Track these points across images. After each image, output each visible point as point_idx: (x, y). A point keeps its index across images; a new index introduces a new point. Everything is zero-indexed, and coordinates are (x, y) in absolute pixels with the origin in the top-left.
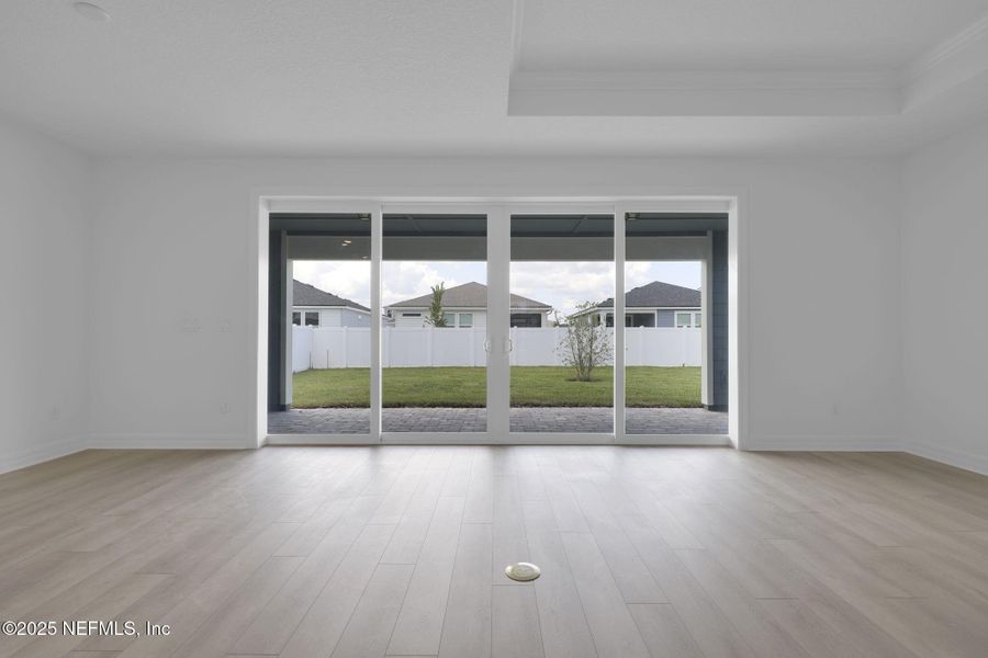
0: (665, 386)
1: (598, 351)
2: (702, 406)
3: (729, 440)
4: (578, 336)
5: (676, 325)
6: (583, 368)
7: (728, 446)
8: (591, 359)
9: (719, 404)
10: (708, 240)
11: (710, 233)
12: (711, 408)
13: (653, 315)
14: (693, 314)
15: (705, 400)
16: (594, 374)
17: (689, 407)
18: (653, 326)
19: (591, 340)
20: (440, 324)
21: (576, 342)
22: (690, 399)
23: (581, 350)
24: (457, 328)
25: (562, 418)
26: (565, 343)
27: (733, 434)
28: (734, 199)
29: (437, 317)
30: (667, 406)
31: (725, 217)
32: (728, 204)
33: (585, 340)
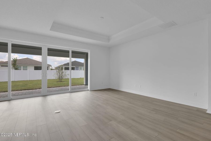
0: (77, 82)
1: (64, 75)
2: (84, 85)
3: (88, 89)
4: (59, 72)
5: (79, 70)
6: (60, 79)
7: (88, 90)
8: (62, 77)
9: (87, 84)
10: (85, 55)
11: (85, 54)
12: (86, 85)
13: (75, 67)
14: (82, 67)
15: (84, 84)
16: (63, 80)
17: (82, 85)
18: (75, 70)
19: (62, 73)
20: (16, 69)
21: (58, 73)
22: (82, 84)
23: (60, 75)
24: (22, 70)
25: (57, 89)
26: (56, 74)
27: (89, 88)
28: (89, 50)
29: (15, 67)
30: (78, 85)
31: (88, 53)
32: (88, 51)
33: (60, 73)
